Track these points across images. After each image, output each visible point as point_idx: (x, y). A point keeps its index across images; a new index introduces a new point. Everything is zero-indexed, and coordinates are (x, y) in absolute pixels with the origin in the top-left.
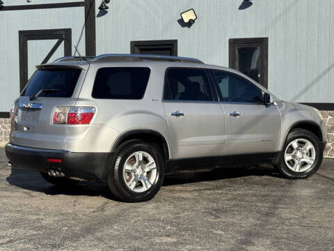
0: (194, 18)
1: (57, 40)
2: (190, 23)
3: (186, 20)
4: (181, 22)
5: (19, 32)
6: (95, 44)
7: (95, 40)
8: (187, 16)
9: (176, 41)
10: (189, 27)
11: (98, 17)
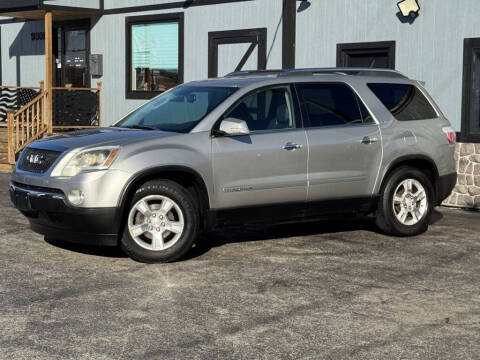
0: (415, 9)
1: (250, 44)
2: (412, 17)
3: (406, 13)
4: (400, 15)
5: (210, 33)
6: (294, 48)
7: (294, 42)
8: (406, 7)
9: (393, 43)
10: (411, 23)
11: (299, 11)
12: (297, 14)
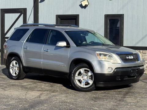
1: (19, 14)
4: (81, 6)
5: (1, 9)
6: (38, 16)
7: (38, 14)
8: (84, 3)
9: (78, 15)
10: (85, 9)
11: (40, 2)
12: (39, 3)
